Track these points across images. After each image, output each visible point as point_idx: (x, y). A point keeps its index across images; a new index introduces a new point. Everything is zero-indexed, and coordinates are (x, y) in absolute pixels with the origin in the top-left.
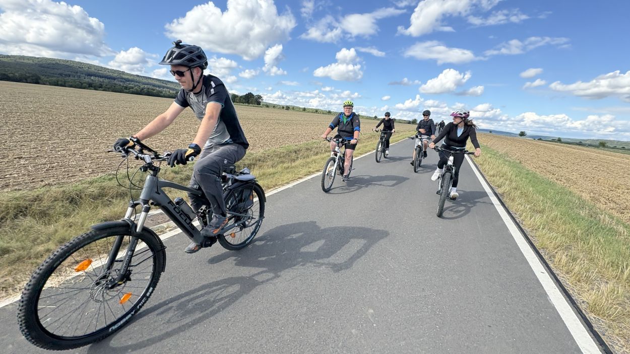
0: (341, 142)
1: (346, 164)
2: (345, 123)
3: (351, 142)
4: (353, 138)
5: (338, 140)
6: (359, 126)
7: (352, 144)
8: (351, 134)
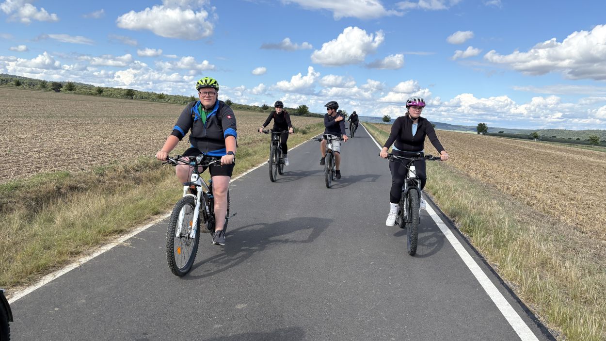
0: (202, 162)
1: (216, 207)
2: (204, 121)
3: (222, 160)
4: (224, 152)
5: (195, 160)
6: (234, 126)
7: (224, 165)
8: (220, 143)
